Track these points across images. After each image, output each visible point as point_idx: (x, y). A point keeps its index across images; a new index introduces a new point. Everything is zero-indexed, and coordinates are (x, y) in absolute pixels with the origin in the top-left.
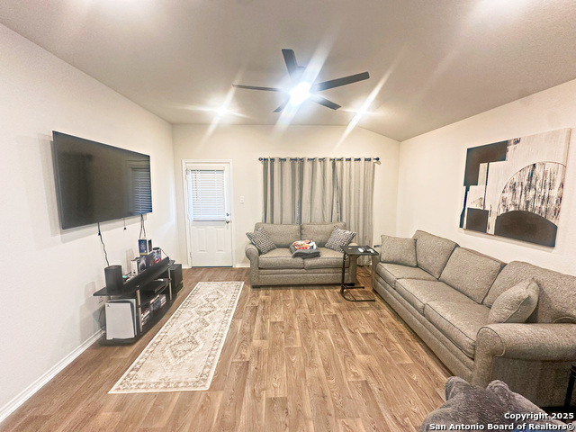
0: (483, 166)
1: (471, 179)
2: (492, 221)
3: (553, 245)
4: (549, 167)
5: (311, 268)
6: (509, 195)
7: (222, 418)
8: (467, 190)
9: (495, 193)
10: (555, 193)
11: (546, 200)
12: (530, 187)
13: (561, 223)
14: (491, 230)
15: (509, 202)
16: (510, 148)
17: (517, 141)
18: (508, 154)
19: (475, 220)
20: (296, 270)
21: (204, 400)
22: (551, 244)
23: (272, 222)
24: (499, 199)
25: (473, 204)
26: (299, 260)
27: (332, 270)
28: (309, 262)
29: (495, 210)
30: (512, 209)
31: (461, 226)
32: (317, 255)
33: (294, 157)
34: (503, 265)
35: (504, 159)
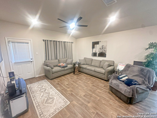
0: (95, 45)
1: (93, 47)
2: (97, 54)
3: (106, 57)
4: (105, 46)
5: (66, 70)
6: (100, 50)
7: (80, 104)
8: (93, 49)
9: (97, 49)
10: (106, 49)
11: (105, 50)
12: (103, 49)
13: (107, 54)
14: (97, 56)
15: (100, 51)
16: (99, 42)
17: (100, 42)
18: (99, 43)
19: (95, 54)
20: (62, 71)
21: (72, 105)
22: (105, 57)
23: (49, 60)
24: (98, 51)
25: (94, 52)
26: (63, 68)
27: (70, 69)
28: (66, 68)
29: (98, 53)
30: (100, 52)
31: (92, 56)
32: (67, 66)
33: (54, 40)
34: (101, 61)
35: (99, 44)
